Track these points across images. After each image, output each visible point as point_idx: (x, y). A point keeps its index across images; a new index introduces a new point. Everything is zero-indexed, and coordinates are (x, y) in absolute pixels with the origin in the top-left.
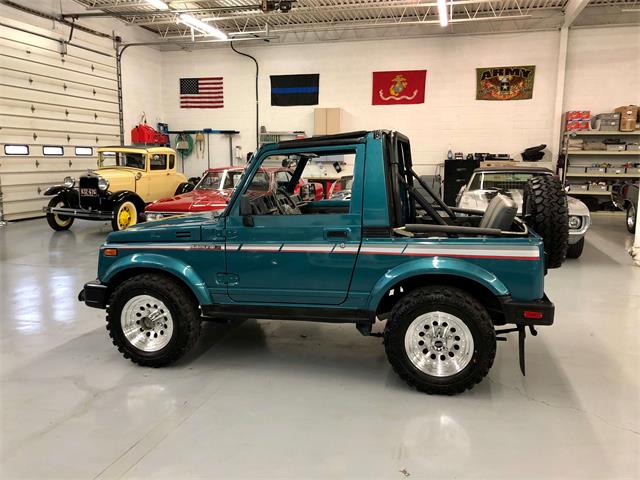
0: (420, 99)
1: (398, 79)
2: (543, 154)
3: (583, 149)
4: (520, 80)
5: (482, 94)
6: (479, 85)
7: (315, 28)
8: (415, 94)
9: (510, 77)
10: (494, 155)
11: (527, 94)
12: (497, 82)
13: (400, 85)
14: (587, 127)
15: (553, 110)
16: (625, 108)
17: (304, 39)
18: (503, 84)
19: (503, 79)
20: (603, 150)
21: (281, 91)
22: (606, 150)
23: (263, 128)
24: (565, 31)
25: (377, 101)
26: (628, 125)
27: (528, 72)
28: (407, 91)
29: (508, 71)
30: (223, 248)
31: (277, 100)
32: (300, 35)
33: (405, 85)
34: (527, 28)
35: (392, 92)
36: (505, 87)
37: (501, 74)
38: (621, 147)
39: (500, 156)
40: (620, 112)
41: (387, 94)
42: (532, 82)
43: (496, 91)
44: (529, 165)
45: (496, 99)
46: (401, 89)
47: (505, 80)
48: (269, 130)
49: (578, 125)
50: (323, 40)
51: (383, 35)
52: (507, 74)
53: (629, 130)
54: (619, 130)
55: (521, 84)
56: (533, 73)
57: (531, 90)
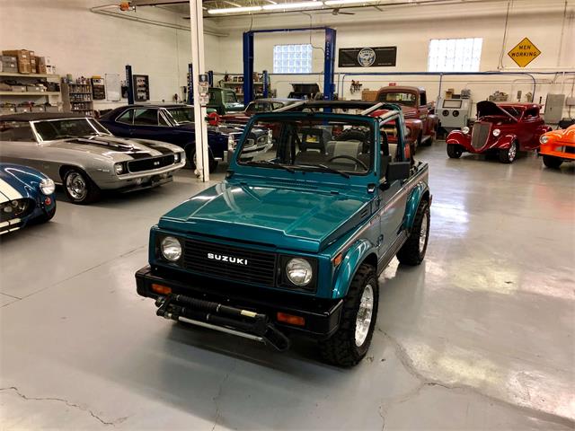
16: (20, 52)
20: (8, 90)
22: (11, 90)
38: (23, 88)
40: (15, 54)
53: (26, 73)
54: (19, 72)
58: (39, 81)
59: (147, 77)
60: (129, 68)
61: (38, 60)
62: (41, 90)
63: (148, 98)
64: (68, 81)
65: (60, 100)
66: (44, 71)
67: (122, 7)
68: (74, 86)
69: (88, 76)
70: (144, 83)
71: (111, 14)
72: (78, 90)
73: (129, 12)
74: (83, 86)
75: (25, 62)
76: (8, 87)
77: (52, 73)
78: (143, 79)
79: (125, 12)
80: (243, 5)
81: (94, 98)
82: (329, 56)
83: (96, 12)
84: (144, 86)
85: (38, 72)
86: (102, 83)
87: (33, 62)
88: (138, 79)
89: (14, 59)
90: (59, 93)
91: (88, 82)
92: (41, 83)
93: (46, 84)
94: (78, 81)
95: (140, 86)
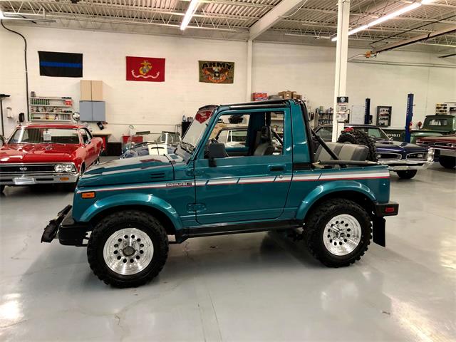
0: (161, 79)
1: (145, 63)
2: (242, 119)
4: (226, 71)
5: (203, 79)
6: (200, 72)
7: (78, 17)
8: (158, 74)
9: (220, 68)
11: (230, 80)
12: (212, 71)
13: (147, 67)
15: (246, 91)
16: (286, 92)
17: (68, 25)
18: (216, 73)
19: (215, 69)
21: (50, 64)
23: (33, 93)
24: (250, 42)
25: (129, 77)
27: (230, 66)
28: (152, 72)
29: (219, 64)
30: (193, 184)
31: (45, 71)
32: (65, 22)
33: (150, 67)
34: (228, 37)
35: (141, 72)
36: (217, 75)
37: (214, 66)
40: (282, 94)
41: (137, 73)
42: (233, 72)
43: (212, 77)
44: (234, 125)
45: (212, 82)
46: (147, 71)
47: (217, 70)
48: (39, 95)
50: (84, 28)
51: (133, 31)
52: (218, 66)
55: (226, 73)
56: (233, 67)
57: (232, 78)
59: (390, 108)
60: (368, 101)
61: (299, 97)
63: (389, 125)
64: (320, 110)
67: (367, 56)
68: (323, 114)
70: (387, 113)
71: (363, 62)
72: (325, 118)
73: (372, 58)
74: (330, 114)
78: (388, 109)
79: (370, 59)
84: (386, 115)
87: (294, 98)
88: (381, 109)
94: (327, 111)
95: (382, 115)
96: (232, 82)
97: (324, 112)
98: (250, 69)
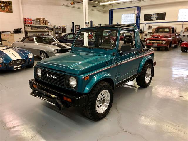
2: (21, 31)
3: (32, 30)
4: (8, 6)
9: (4, 4)
10: (5, 32)
11: (10, 11)
14: (32, 23)
16: (41, 18)
18: (2, 6)
19: (2, 5)
20: (37, 30)
22: (38, 30)
26: (42, 23)
27: (10, 3)
36: (3, 8)
37: (1, 3)
38: (41, 29)
39: (7, 32)
40: (39, 19)
42: (12, 7)
43: (0, 9)
45: (1, 12)
47: (3, 5)
49: (29, 23)
52: (3, 3)
53: (42, 25)
54: (40, 25)
55: (8, 7)
56: (12, 4)
57: (12, 10)
58: (46, 27)
59: (79, 26)
60: (73, 23)
61: (46, 21)
62: (46, 30)
64: (55, 27)
65: (52, 33)
66: (47, 24)
67: (72, 4)
68: (56, 29)
69: (61, 25)
70: (78, 28)
71: (69, 6)
73: (74, 5)
74: (59, 28)
75: (42, 22)
76: (37, 29)
77: (50, 25)
78: (78, 26)
80: (111, 1)
81: (62, 32)
82: (138, 16)
83: (64, 6)
84: (78, 29)
85: (46, 24)
86: (65, 28)
87: (44, 21)
88: (77, 26)
89: (39, 20)
90: (51, 31)
91: (61, 27)
92: (46, 28)
93: (48, 28)
94: (58, 27)
95: (77, 29)
96: (12, 12)
97: (56, 27)
98: (21, 6)
